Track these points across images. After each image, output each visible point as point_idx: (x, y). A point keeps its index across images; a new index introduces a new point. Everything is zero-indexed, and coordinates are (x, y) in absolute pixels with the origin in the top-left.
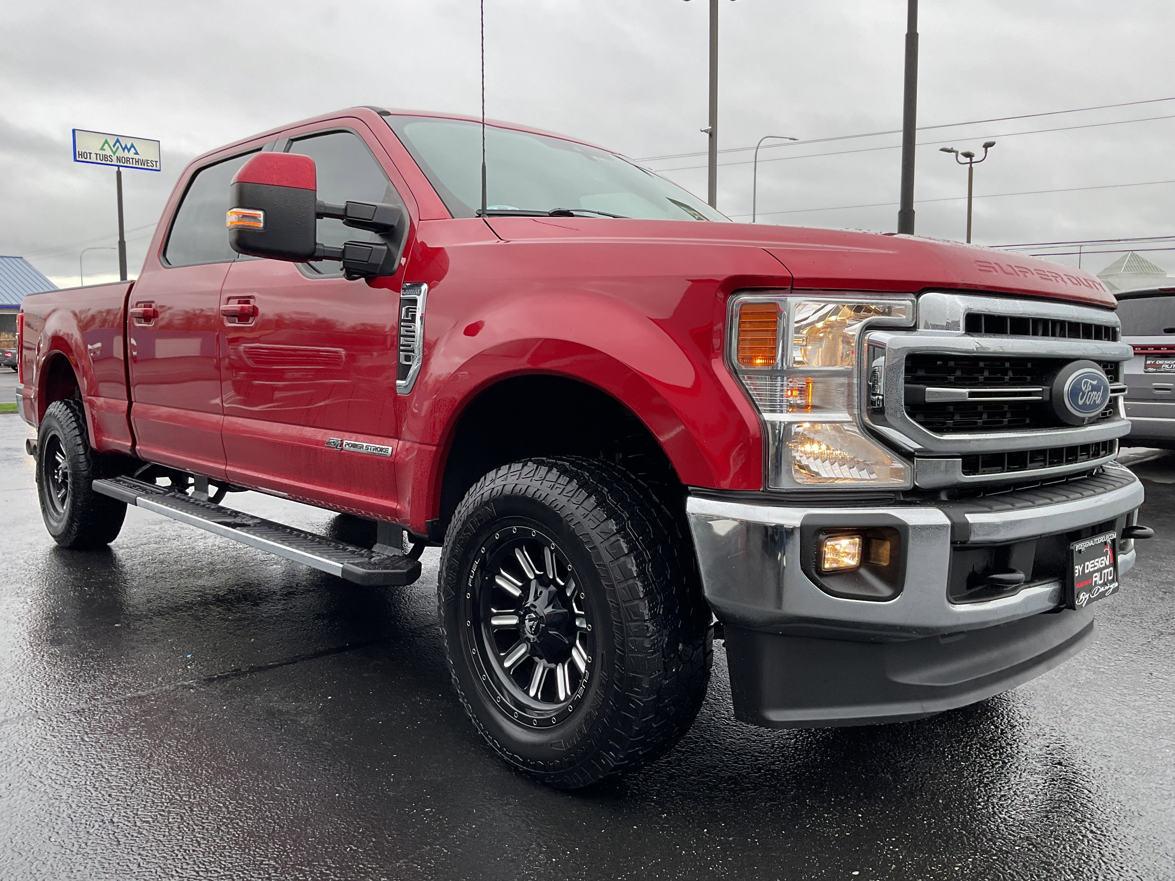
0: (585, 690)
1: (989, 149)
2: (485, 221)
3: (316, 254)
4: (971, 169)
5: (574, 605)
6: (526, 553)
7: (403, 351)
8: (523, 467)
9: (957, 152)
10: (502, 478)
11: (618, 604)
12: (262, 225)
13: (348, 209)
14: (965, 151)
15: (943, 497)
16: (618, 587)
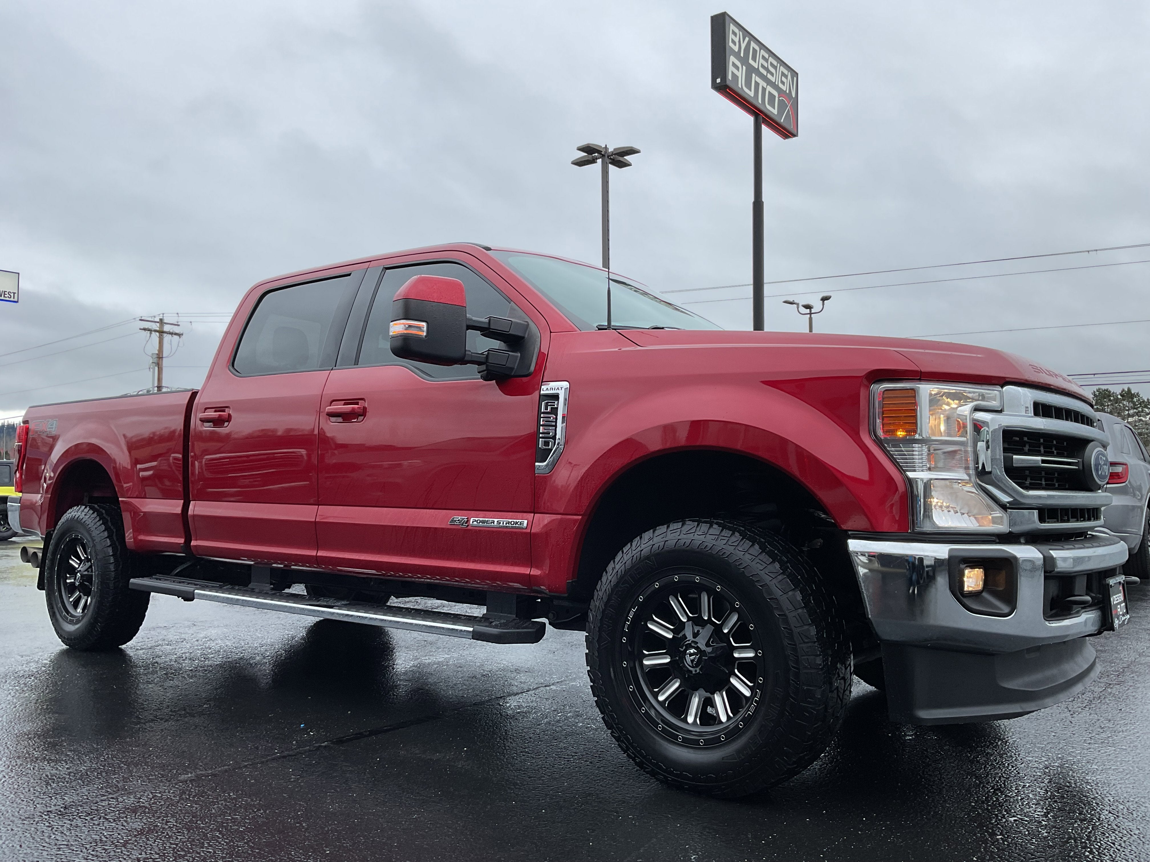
0: (756, 707)
1: (825, 302)
2: (619, 333)
3: (466, 359)
4: (811, 319)
5: (731, 639)
6: (680, 599)
7: (542, 438)
8: (683, 525)
9: (798, 304)
10: (662, 536)
11: (791, 630)
12: (425, 334)
13: (492, 322)
14: (805, 303)
15: (1022, 541)
16: (790, 615)
